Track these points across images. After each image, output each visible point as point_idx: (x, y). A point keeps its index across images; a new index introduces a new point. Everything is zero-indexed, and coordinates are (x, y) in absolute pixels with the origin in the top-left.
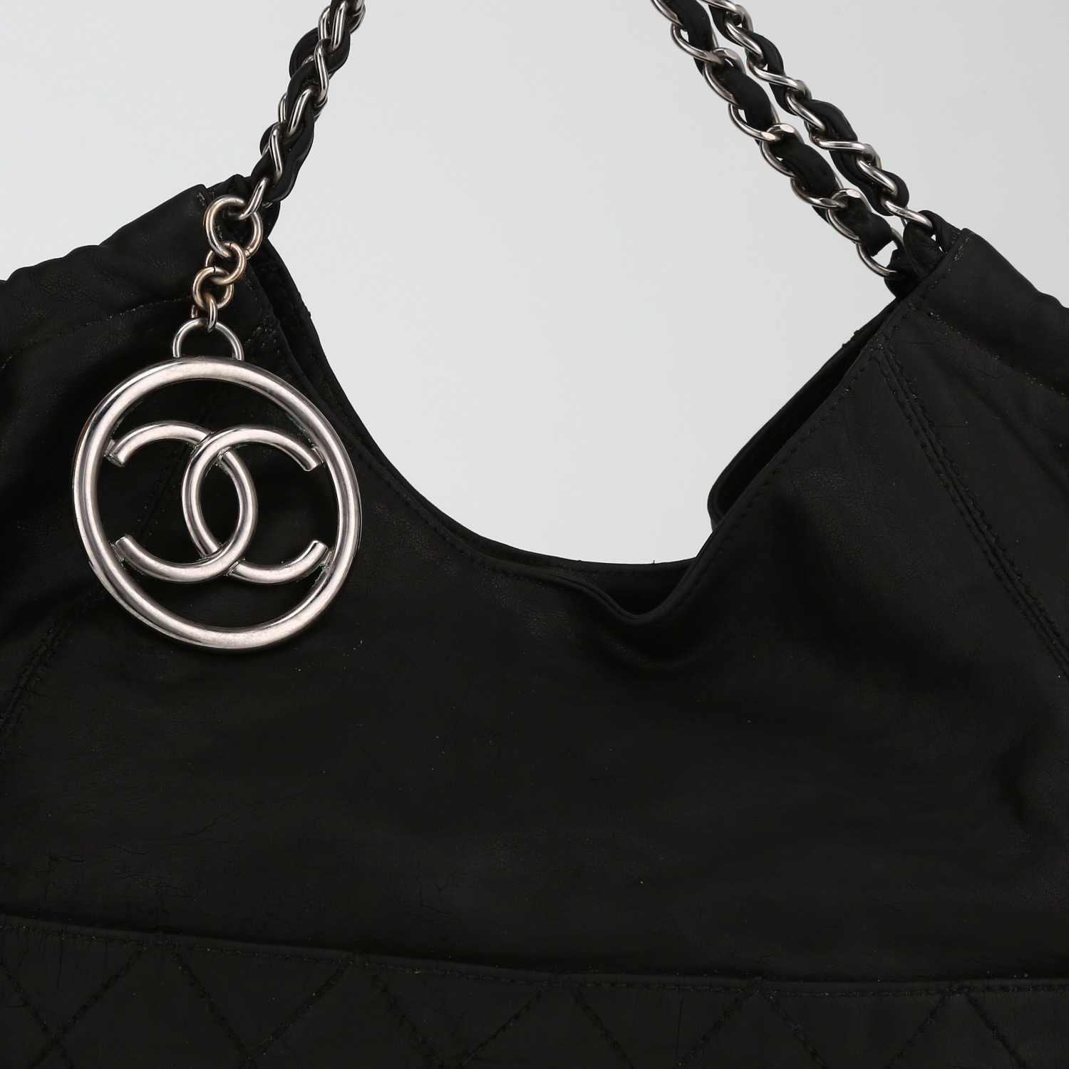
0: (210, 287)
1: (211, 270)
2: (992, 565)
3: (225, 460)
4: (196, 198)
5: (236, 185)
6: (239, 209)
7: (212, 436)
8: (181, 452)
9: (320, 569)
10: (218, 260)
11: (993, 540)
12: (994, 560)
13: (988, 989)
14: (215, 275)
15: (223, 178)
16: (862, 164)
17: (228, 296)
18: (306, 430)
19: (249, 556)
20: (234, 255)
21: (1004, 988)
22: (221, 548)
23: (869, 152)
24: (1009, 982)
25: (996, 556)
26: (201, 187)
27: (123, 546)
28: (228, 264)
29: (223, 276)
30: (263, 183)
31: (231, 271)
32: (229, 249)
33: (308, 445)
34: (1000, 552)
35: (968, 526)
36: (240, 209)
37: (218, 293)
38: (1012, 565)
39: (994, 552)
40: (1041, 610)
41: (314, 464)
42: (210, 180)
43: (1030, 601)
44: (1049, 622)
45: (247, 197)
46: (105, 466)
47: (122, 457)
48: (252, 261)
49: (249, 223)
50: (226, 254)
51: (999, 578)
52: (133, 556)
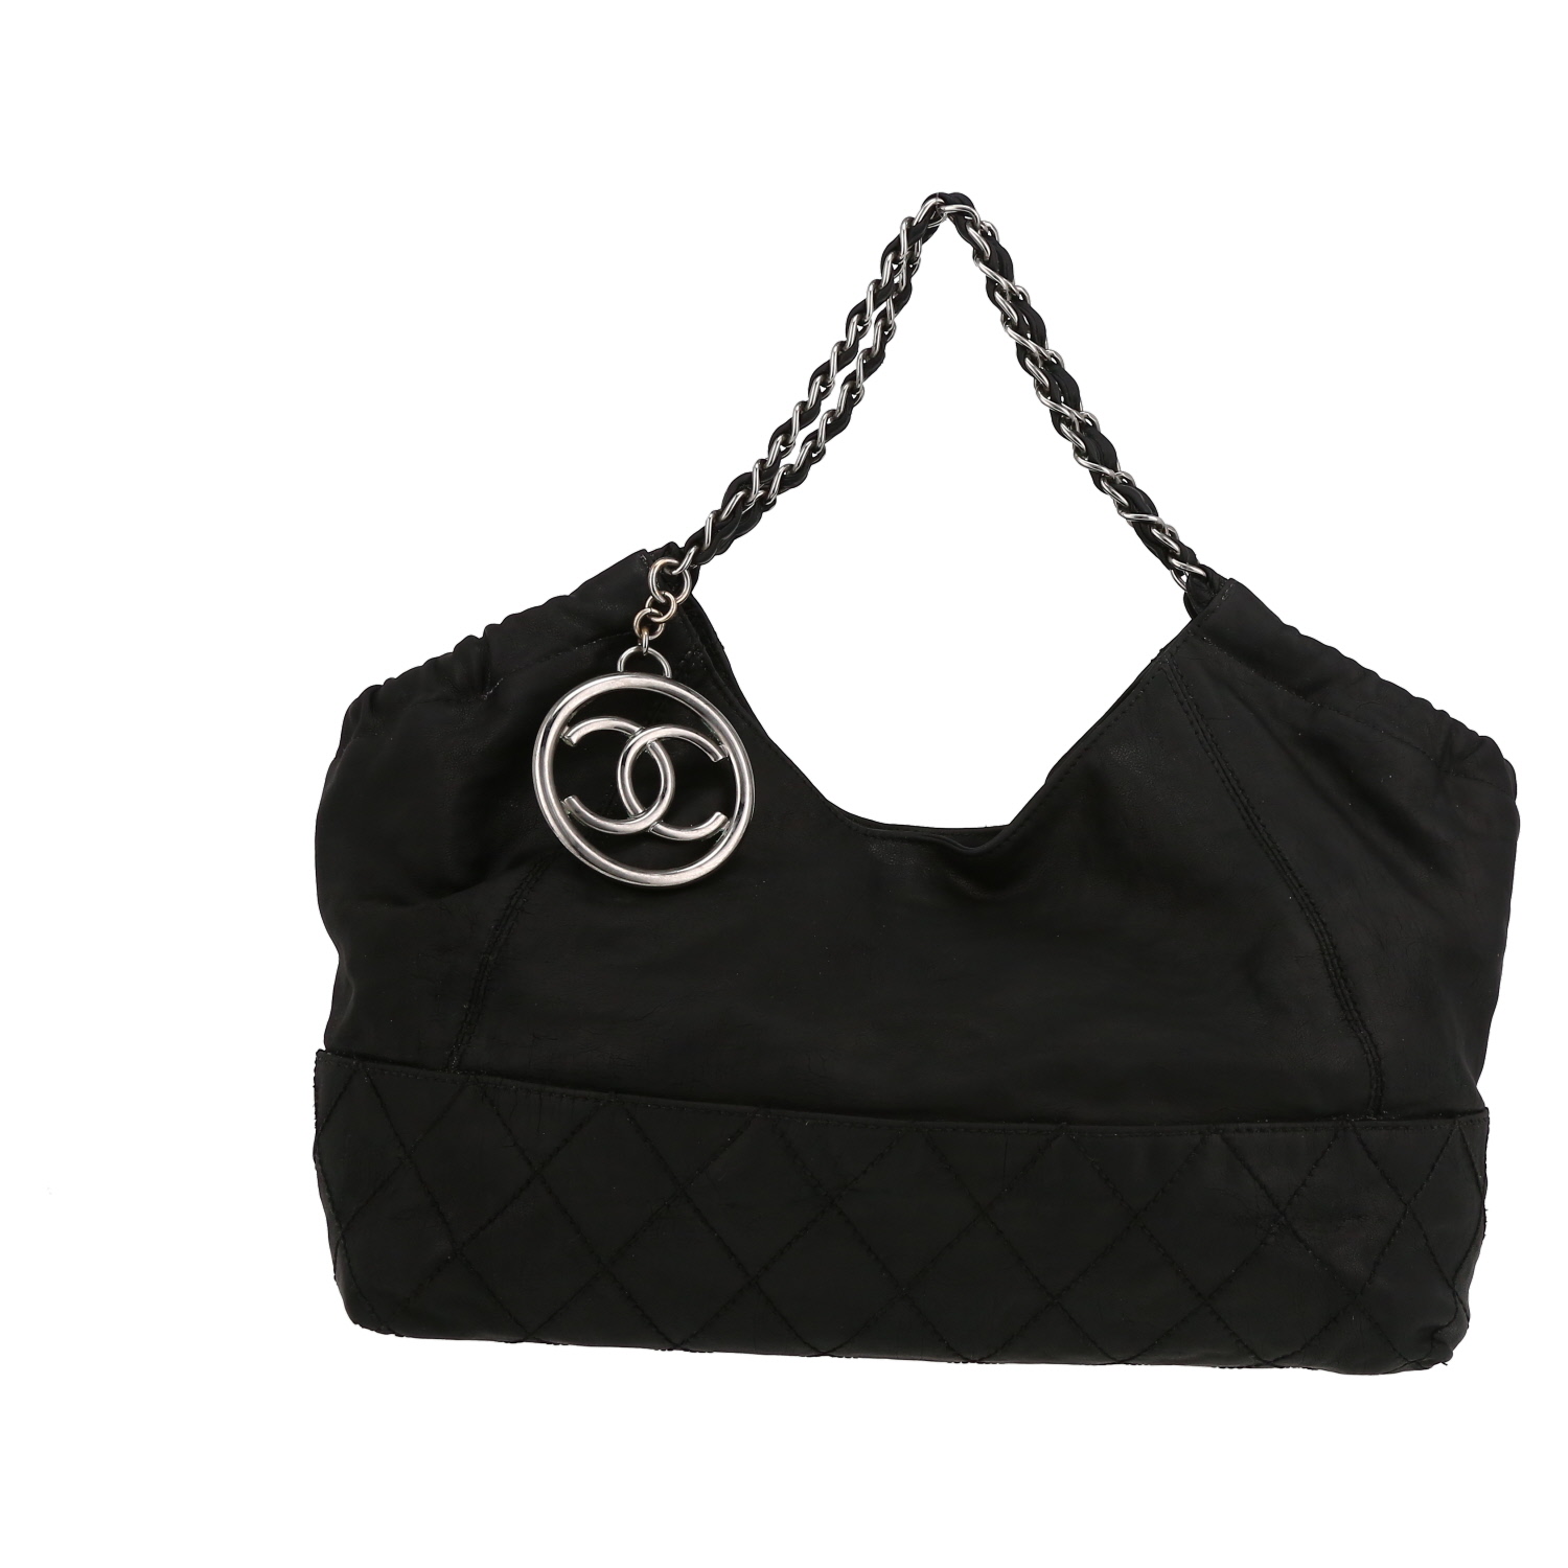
0: (647, 623)
1: (648, 610)
2: (1244, 819)
3: (653, 747)
4: (641, 560)
5: (670, 550)
6: (673, 567)
7: (644, 730)
8: (618, 740)
9: (721, 833)
10: (655, 604)
11: (1245, 801)
12: (1246, 815)
13: (1238, 1130)
14: (652, 614)
15: (660, 544)
16: (1155, 532)
17: (660, 630)
18: (716, 731)
19: (666, 819)
20: (668, 600)
21: (1249, 1130)
22: (646, 812)
23: (1160, 522)
24: (1253, 1125)
25: (1247, 812)
26: (644, 550)
27: (570, 802)
28: (663, 608)
29: (659, 616)
30: (693, 551)
31: (664, 614)
32: (664, 596)
33: (717, 743)
34: (1251, 810)
35: (1228, 790)
36: (675, 567)
37: (652, 628)
38: (1259, 818)
39: (1246, 809)
40: (1279, 851)
41: (721, 757)
42: (651, 547)
43: (1271, 844)
44: (1285, 860)
45: (681, 561)
46: (561, 746)
47: (575, 739)
48: (681, 607)
49: (680, 577)
50: (663, 601)
51: (1249, 828)
52: (578, 811)
